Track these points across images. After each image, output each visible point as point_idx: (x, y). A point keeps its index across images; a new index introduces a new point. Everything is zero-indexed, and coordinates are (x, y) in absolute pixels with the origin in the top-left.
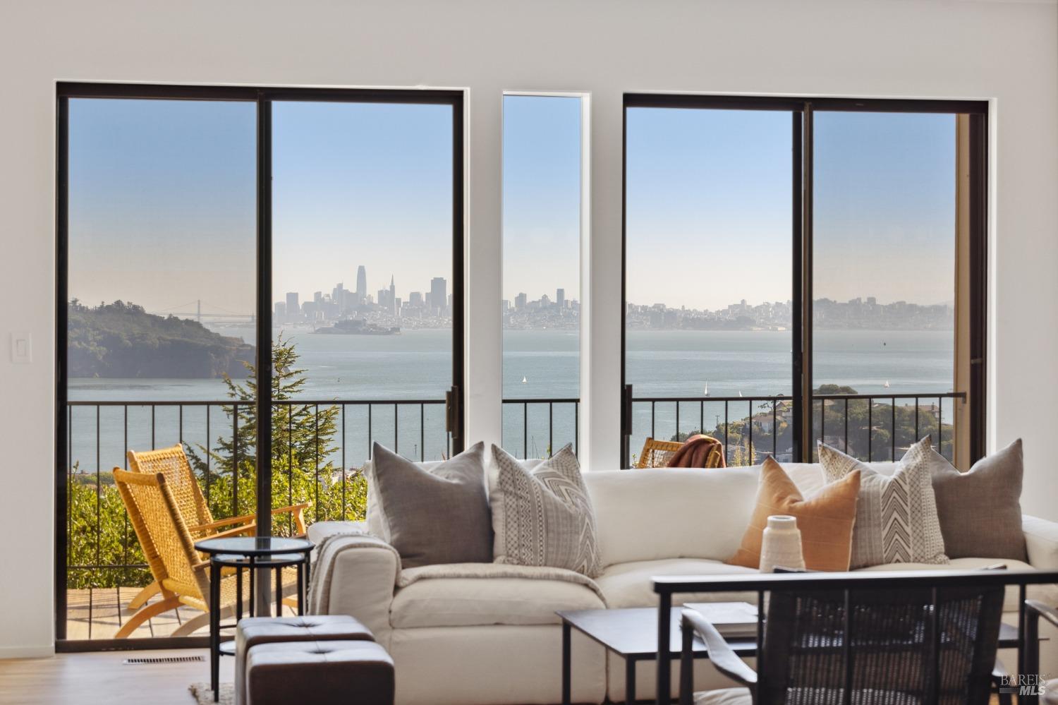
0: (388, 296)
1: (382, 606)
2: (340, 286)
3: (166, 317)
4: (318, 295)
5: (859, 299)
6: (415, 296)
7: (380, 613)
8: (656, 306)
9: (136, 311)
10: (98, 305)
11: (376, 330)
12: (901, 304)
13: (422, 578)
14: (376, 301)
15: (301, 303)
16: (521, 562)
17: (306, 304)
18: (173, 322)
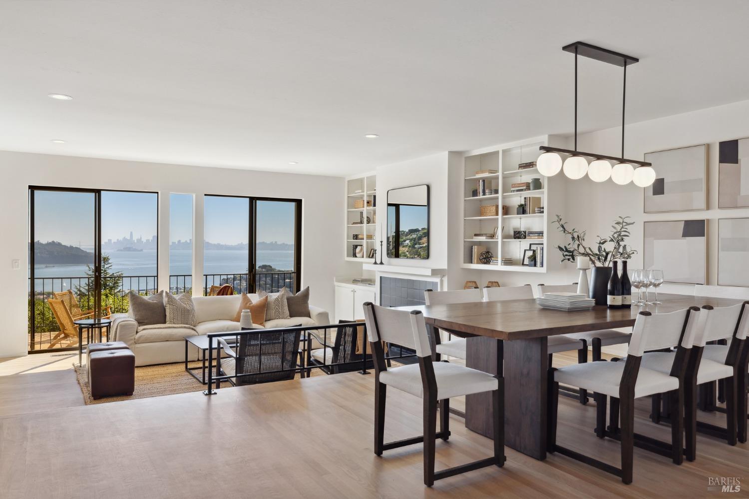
0: (139, 240)
1: (133, 338)
2: (125, 237)
3: (69, 246)
4: (118, 240)
5: (272, 242)
6: (148, 241)
7: (132, 339)
8: (218, 244)
9: (59, 244)
10: (47, 242)
11: (135, 250)
12: (284, 244)
13: (144, 329)
14: (136, 241)
15: (112, 242)
16: (174, 323)
17: (114, 242)
18: (71, 247)
